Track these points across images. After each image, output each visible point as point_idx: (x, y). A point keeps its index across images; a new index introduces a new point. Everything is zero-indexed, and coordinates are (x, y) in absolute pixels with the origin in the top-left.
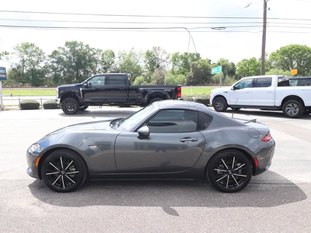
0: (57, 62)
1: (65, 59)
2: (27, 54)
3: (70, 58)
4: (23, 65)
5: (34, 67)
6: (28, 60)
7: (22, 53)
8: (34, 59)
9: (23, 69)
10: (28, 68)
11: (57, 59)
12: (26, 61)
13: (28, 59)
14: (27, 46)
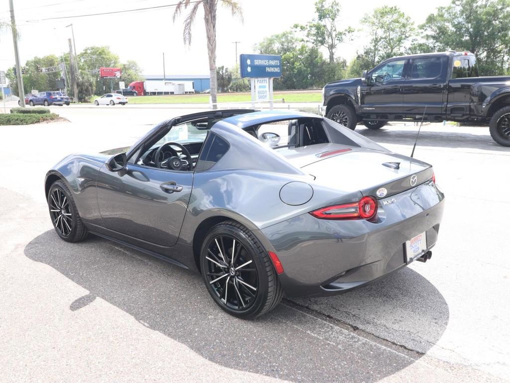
0: (434, 37)
1: (451, 29)
2: (382, 27)
3: (458, 27)
4: (375, 48)
5: (392, 50)
6: (383, 38)
7: (374, 28)
8: (393, 35)
9: (375, 54)
10: (382, 52)
11: (436, 31)
12: (380, 40)
13: (384, 36)
14: (383, 13)
